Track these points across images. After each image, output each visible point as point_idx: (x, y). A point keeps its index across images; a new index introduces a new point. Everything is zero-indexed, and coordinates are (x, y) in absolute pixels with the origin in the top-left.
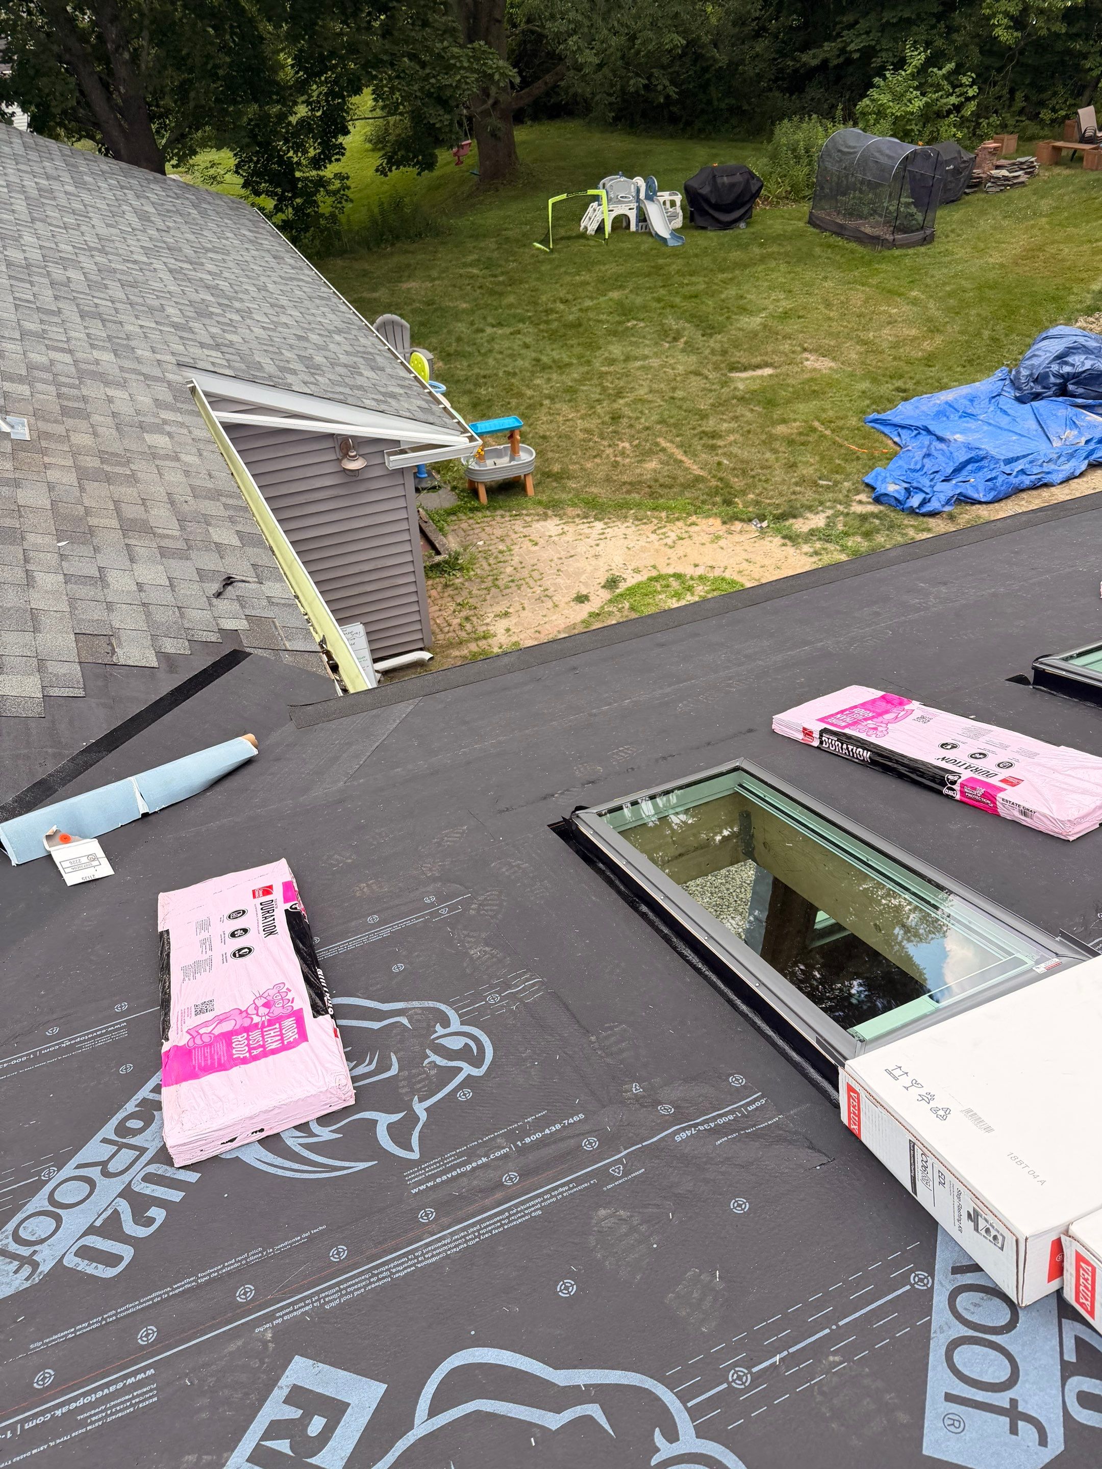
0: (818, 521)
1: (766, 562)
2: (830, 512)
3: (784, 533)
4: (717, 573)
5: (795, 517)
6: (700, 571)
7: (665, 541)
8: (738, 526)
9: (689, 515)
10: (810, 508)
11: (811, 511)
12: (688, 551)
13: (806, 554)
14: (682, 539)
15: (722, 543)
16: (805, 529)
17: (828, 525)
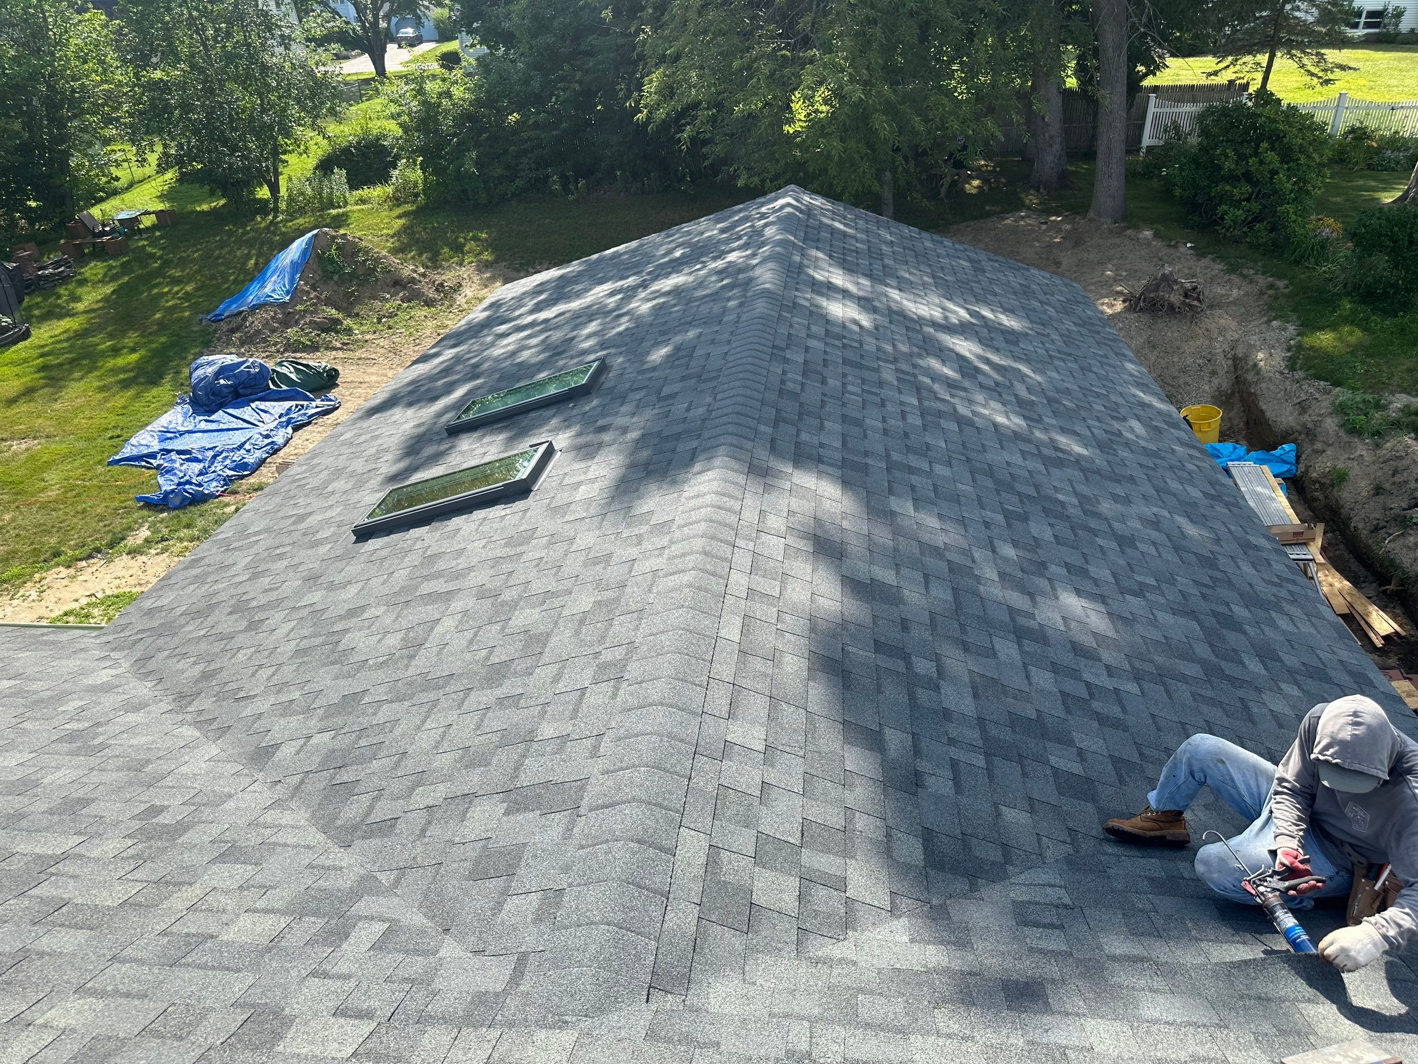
0: (144, 533)
1: (131, 572)
2: (147, 525)
3: (127, 550)
4: (100, 595)
5: (123, 539)
6: (84, 601)
7: (31, 598)
8: (84, 563)
9: (31, 575)
10: (130, 528)
11: (133, 530)
12: (58, 595)
13: (157, 554)
14: (44, 591)
15: (80, 578)
16: (140, 541)
17: (153, 533)
